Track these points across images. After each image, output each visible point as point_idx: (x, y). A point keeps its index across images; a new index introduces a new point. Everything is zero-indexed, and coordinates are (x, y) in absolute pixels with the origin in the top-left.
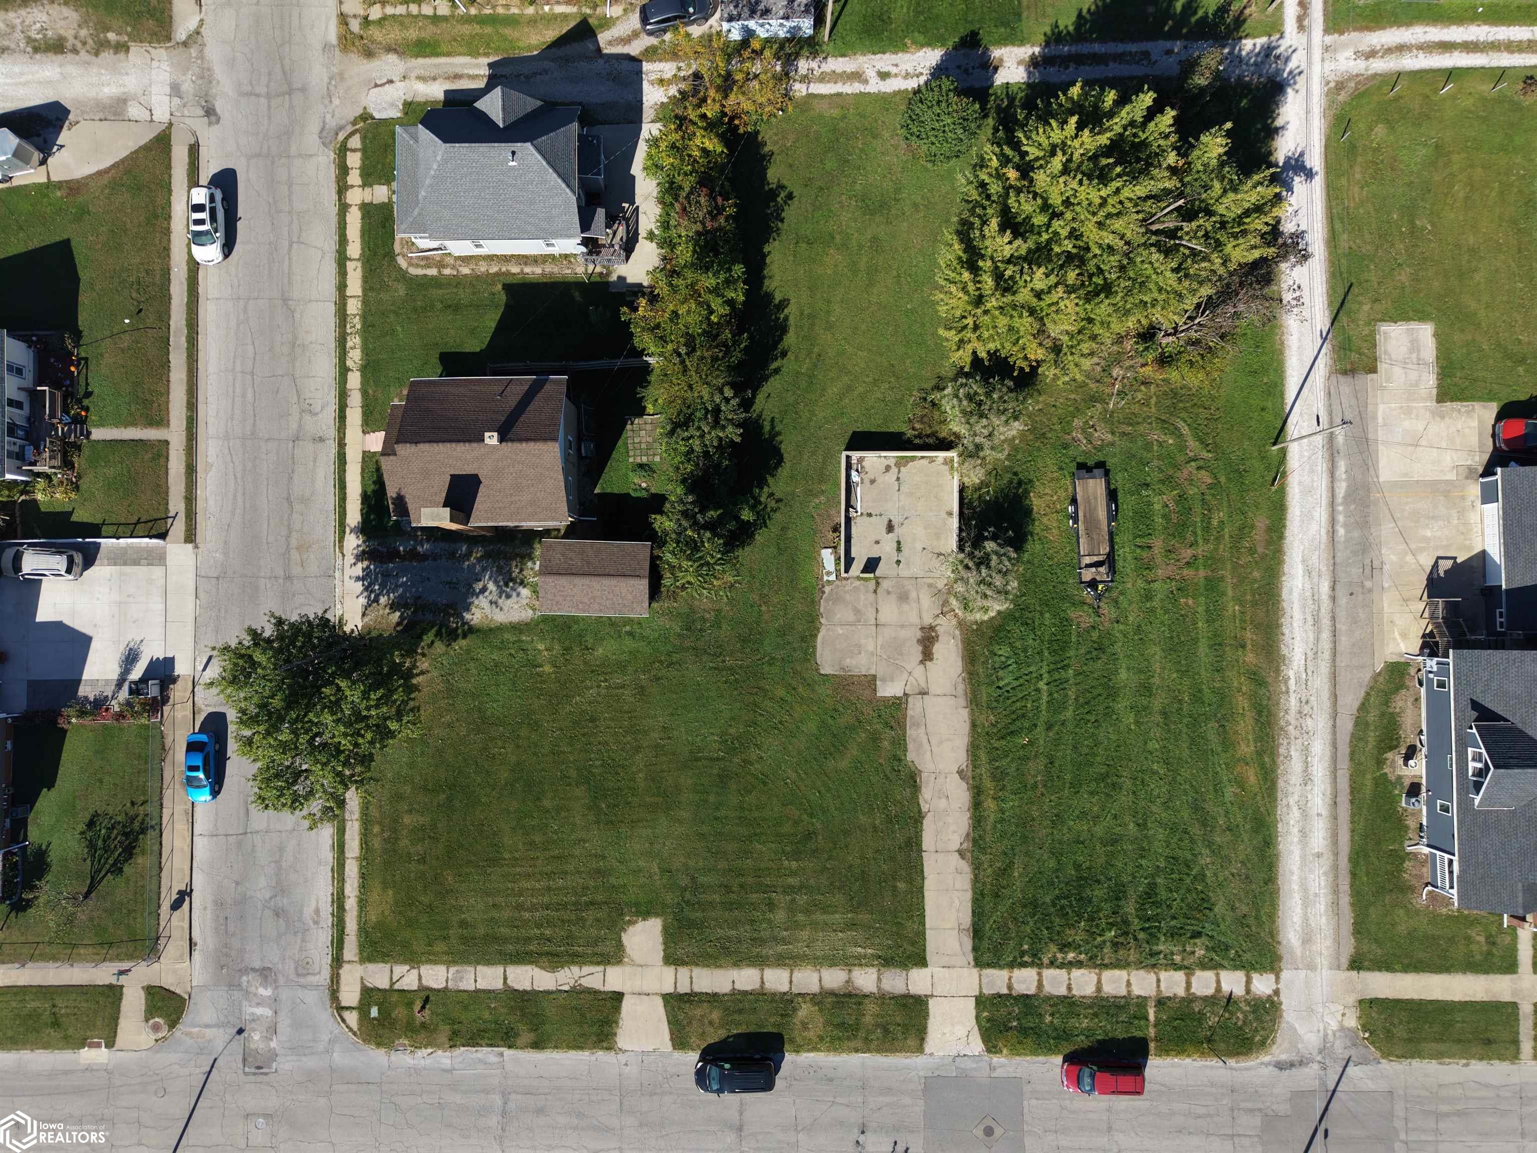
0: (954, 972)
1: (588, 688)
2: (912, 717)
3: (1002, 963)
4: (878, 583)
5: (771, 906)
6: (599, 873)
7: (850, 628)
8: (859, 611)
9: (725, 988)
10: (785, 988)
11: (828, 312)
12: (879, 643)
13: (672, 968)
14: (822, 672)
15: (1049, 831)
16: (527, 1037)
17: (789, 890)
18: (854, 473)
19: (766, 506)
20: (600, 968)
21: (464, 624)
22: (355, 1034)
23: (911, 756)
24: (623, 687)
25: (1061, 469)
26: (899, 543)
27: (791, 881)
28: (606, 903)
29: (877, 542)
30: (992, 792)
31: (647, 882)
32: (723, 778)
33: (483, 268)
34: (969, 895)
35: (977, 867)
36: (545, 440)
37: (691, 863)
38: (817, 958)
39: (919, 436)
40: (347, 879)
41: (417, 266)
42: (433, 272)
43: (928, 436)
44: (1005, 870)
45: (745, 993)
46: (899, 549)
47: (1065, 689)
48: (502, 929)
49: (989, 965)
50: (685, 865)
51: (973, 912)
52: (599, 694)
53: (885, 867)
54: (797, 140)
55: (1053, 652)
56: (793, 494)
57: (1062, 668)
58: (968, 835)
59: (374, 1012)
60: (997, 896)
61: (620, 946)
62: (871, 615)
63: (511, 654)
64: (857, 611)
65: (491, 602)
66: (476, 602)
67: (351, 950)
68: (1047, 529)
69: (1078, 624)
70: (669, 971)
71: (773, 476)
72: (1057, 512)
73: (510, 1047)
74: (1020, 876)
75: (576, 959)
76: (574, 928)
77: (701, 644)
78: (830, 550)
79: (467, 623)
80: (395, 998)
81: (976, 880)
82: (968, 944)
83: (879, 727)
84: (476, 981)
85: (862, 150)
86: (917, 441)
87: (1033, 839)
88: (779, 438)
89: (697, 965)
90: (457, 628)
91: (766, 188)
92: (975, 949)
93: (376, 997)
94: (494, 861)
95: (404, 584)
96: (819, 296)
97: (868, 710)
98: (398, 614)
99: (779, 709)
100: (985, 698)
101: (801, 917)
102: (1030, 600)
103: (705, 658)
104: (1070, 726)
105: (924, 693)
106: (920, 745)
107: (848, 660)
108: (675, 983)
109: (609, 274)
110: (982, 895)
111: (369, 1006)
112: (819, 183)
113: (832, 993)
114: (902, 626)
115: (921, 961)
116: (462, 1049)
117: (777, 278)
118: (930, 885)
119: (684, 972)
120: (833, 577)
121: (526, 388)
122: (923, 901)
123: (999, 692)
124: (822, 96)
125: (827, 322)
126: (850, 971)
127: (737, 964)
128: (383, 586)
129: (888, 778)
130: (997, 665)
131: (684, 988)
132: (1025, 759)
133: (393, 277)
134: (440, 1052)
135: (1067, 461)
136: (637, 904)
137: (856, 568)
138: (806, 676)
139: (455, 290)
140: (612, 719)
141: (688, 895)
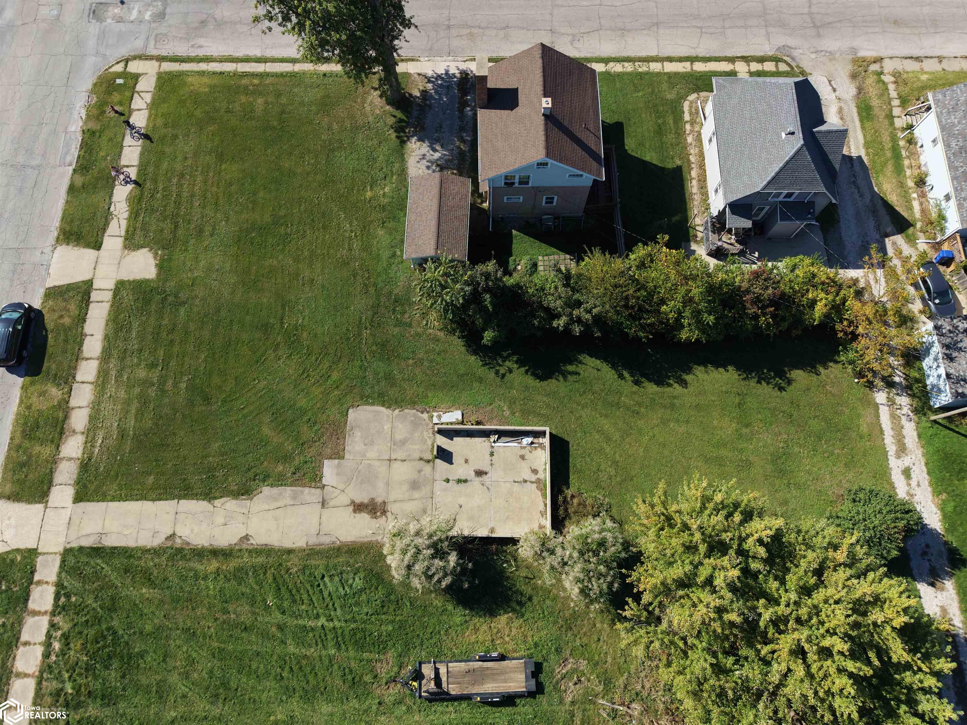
0: (63, 528)
1: (351, 224)
2: (302, 493)
3: (63, 575)
4: (428, 461)
5: (152, 366)
6: (201, 231)
7: (389, 436)
8: (404, 444)
9: (88, 328)
10: (79, 378)
11: (678, 421)
12: (372, 462)
13: (113, 287)
14: (350, 411)
15: (181, 625)
16: (79, 181)
17: (162, 381)
18: (530, 440)
19: (500, 365)
20: (123, 233)
21: (409, 138)
22: (107, 70)
23: (266, 490)
24: (350, 250)
25: (536, 645)
26: (466, 481)
27: (170, 383)
28: (175, 236)
29: (466, 461)
30: (224, 568)
31: (187, 268)
32: (266, 328)
33: (693, 151)
34: (131, 544)
35: (156, 552)
36: (547, 148)
37: (197, 302)
38: (99, 404)
39: (565, 501)
40: (221, 64)
41: (691, 107)
42: (687, 117)
43: (566, 510)
44: (150, 579)
45: (81, 344)
46: (459, 481)
47: (317, 644)
48: (166, 163)
49: (63, 562)
50: (196, 296)
51: (115, 548)
52: (345, 231)
53: (170, 465)
54: (833, 395)
55: (354, 632)
56: (511, 388)
57: (337, 642)
58: (188, 544)
59: (120, 81)
60: (126, 571)
61: (139, 247)
62: (400, 454)
63: (382, 168)
64: (403, 442)
65: (424, 155)
66: (425, 145)
67: (167, 67)
68: (476, 630)
69: (381, 661)
70: (111, 285)
71: (527, 372)
72: (493, 641)
73: (74, 170)
74: (142, 595)
75: (134, 215)
76: (158, 214)
77: (382, 310)
78: (460, 418)
79: (408, 140)
80: (128, 94)
81: (145, 551)
82: (87, 543)
83: (296, 462)
84: (130, 146)
85: (832, 453)
86: (560, 498)
87: (175, 609)
88: (561, 378)
89: (112, 306)
90: (405, 132)
91: (786, 369)
92: (81, 549)
93: (131, 82)
94: (221, 157)
95: (441, 99)
96: (692, 413)
97: (313, 451)
98: (418, 95)
99: (321, 374)
100: (313, 562)
101: (137, 390)
102: (407, 609)
103: (370, 313)
104: (278, 650)
105: (324, 504)
106: (275, 499)
107: (359, 434)
108: (100, 290)
109: (696, 242)
110: (130, 556)
111: (125, 78)
112: (795, 414)
113: (66, 417)
114: (387, 484)
115: (79, 498)
116: (80, 138)
117: (706, 376)
118: (147, 506)
119: (108, 296)
120: (435, 420)
121: (593, 147)
122: (132, 500)
123: (319, 577)
124: (878, 416)
125: (668, 421)
126: (83, 433)
127: (106, 337)
128: (441, 86)
129: (249, 470)
130: (345, 576)
131: (94, 296)
132: (253, 603)
133: (681, 91)
134: (81, 124)
135: (544, 652)
136: (170, 260)
137: (442, 441)
138: (348, 398)
139: (673, 132)
140: (324, 240)
141: (171, 299)
